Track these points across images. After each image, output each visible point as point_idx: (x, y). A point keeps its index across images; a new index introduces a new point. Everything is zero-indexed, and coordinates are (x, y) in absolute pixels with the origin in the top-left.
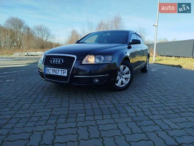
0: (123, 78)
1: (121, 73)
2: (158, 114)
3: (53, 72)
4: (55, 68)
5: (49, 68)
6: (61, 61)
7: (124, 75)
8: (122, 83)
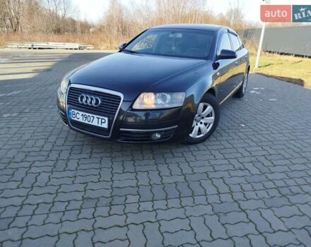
0: (201, 123)
1: (199, 116)
2: (256, 197)
3: (84, 119)
4: (87, 112)
5: (76, 112)
6: (97, 101)
7: (203, 118)
8: (200, 131)
